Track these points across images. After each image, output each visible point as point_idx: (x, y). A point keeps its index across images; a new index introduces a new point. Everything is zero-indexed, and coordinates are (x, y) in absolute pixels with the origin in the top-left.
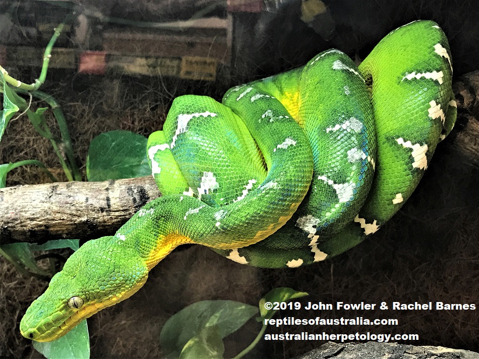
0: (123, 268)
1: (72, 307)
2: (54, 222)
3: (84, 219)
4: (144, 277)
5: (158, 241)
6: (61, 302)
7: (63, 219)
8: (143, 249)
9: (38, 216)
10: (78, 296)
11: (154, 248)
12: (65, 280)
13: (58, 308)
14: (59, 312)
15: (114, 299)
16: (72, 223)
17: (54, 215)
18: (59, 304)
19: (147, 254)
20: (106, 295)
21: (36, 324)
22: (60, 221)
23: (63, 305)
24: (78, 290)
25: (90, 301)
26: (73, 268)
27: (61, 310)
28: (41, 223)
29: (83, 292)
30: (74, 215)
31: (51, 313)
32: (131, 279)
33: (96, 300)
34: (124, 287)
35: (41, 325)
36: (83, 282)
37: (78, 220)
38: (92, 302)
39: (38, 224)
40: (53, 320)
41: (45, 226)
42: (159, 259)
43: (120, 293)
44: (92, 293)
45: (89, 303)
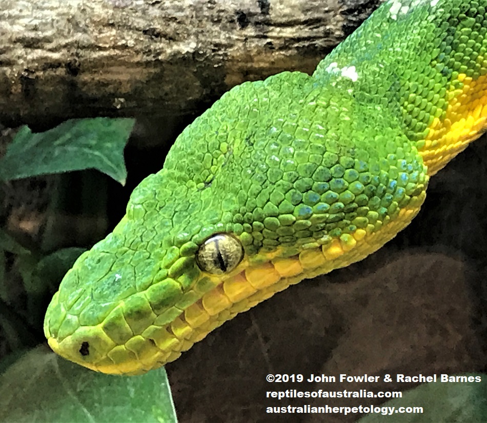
0: (363, 155)
1: (210, 267)
2: (96, 55)
3: (187, 47)
4: (418, 193)
5: (451, 94)
6: (177, 251)
7: (125, 47)
8: (410, 113)
9: (49, 33)
10: (229, 233)
11: (439, 110)
12: (177, 194)
13: (167, 267)
14: (169, 280)
15: (335, 250)
16: (151, 58)
17: (96, 34)
18: (169, 257)
19: (421, 129)
20: (311, 232)
21: (100, 314)
22: (113, 52)
23: (183, 259)
24: (228, 215)
25: (262, 250)
26: (201, 159)
27: (176, 275)
28: (56, 56)
29: (242, 223)
30: (158, 35)
31: (145, 280)
32: (385, 192)
33: (280, 250)
34: (365, 214)
35: (118, 318)
36: (243, 192)
37: (169, 50)
38: (270, 256)
39: (46, 58)
40: (154, 302)
41: (68, 65)
42: (451, 151)
43: (352, 232)
44: (273, 226)
45: (259, 257)
